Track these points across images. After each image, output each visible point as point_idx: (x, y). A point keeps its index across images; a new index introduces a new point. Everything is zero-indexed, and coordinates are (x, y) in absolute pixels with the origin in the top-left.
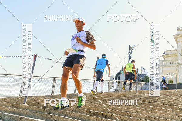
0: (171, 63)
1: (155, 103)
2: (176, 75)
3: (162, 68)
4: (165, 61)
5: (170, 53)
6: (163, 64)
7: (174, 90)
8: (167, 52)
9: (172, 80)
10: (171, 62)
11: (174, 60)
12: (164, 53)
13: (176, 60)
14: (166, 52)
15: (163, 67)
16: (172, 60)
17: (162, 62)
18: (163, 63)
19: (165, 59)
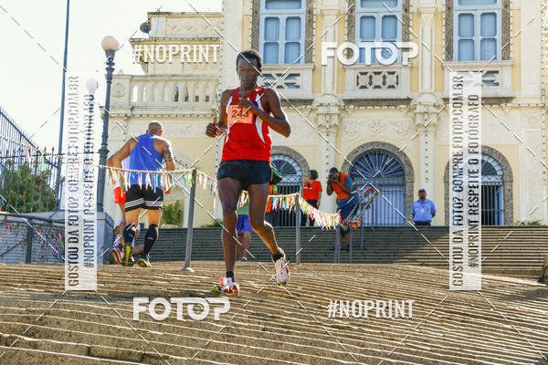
0: (177, 97)
1: (35, 346)
2: (194, 173)
3: (122, 123)
4: (144, 79)
5: (181, 28)
6: (135, 99)
7: (179, 266)
8: (163, 19)
9: (178, 204)
10: (181, 86)
11: (198, 79)
12: (146, 28)
13: (209, 80)
14: (154, 21)
15: (128, 118)
16: (187, 78)
17: (126, 83)
18: (136, 89)
19: (144, 63)
